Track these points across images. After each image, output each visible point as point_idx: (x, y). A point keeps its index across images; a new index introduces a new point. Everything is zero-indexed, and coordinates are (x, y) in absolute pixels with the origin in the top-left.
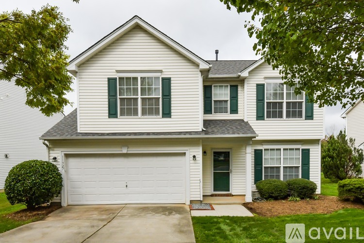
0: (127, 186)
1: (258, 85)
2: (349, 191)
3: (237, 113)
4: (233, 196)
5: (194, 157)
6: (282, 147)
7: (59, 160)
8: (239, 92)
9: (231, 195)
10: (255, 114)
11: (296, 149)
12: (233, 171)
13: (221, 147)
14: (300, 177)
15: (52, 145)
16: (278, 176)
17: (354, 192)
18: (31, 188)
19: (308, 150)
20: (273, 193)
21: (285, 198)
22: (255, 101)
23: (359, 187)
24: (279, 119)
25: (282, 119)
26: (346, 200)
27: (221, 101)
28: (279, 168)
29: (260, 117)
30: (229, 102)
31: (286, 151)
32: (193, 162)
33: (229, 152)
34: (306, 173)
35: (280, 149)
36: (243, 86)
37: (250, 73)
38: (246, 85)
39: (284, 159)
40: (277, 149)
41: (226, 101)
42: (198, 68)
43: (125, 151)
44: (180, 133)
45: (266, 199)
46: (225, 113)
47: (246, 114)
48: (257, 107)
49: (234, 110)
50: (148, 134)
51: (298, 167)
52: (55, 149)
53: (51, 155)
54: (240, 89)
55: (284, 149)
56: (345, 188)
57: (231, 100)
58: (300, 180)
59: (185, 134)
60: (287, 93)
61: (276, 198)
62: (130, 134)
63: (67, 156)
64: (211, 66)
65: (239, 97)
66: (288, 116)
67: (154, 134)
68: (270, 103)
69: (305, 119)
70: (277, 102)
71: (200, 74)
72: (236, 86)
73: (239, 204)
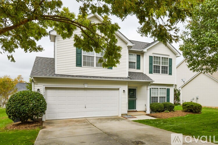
0: (85, 107)
1: (150, 56)
2: (188, 107)
3: (140, 69)
4: (137, 111)
5: (124, 91)
6: (159, 87)
7: (41, 91)
8: (141, 59)
9: (136, 111)
10: (149, 70)
11: (165, 88)
12: (138, 99)
13: (133, 86)
14: (166, 102)
15: (36, 81)
16: (157, 101)
17: (190, 107)
18: (33, 109)
19: (169, 89)
20: (158, 109)
21: (163, 111)
22: (149, 64)
23: (192, 105)
24: (158, 74)
25: (159, 74)
26: (186, 111)
27: (132, 62)
28: (157, 97)
29: (151, 72)
30: (136, 63)
31: (160, 89)
32: (123, 93)
33: (136, 89)
34: (168, 100)
35: (158, 88)
36: (143, 56)
37: (147, 50)
38: (145, 56)
39: (160, 93)
40: (157, 88)
41: (135, 63)
42: (126, 45)
43: (86, 86)
44: (118, 78)
45: (155, 112)
46: (134, 69)
47: (145, 70)
48: (149, 67)
49: (139, 68)
50: (101, 77)
51: (165, 97)
52: (39, 84)
53: (35, 87)
54: (141, 57)
55: (160, 88)
56: (186, 106)
57: (137, 62)
58: (166, 103)
59: (120, 79)
60: (162, 62)
61: (159, 112)
62: (90, 77)
63: (47, 88)
64: (134, 45)
65: (141, 61)
66: (162, 73)
67: (103, 77)
68: (155, 65)
69: (169, 75)
70: (158, 66)
71: (127, 48)
72: (140, 56)
73: (144, 115)
